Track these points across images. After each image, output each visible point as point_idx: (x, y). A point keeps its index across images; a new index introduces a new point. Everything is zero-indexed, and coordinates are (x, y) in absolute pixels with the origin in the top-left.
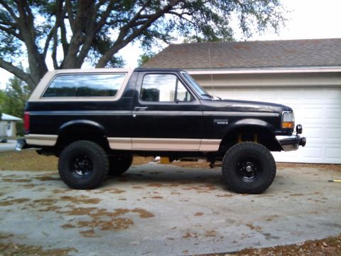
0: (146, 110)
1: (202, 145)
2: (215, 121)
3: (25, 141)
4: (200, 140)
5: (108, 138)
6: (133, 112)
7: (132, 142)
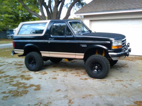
0: (54, 40)
1: (76, 56)
2: (81, 45)
3: (14, 52)
4: (75, 53)
5: (41, 52)
6: (49, 41)
7: (49, 53)
